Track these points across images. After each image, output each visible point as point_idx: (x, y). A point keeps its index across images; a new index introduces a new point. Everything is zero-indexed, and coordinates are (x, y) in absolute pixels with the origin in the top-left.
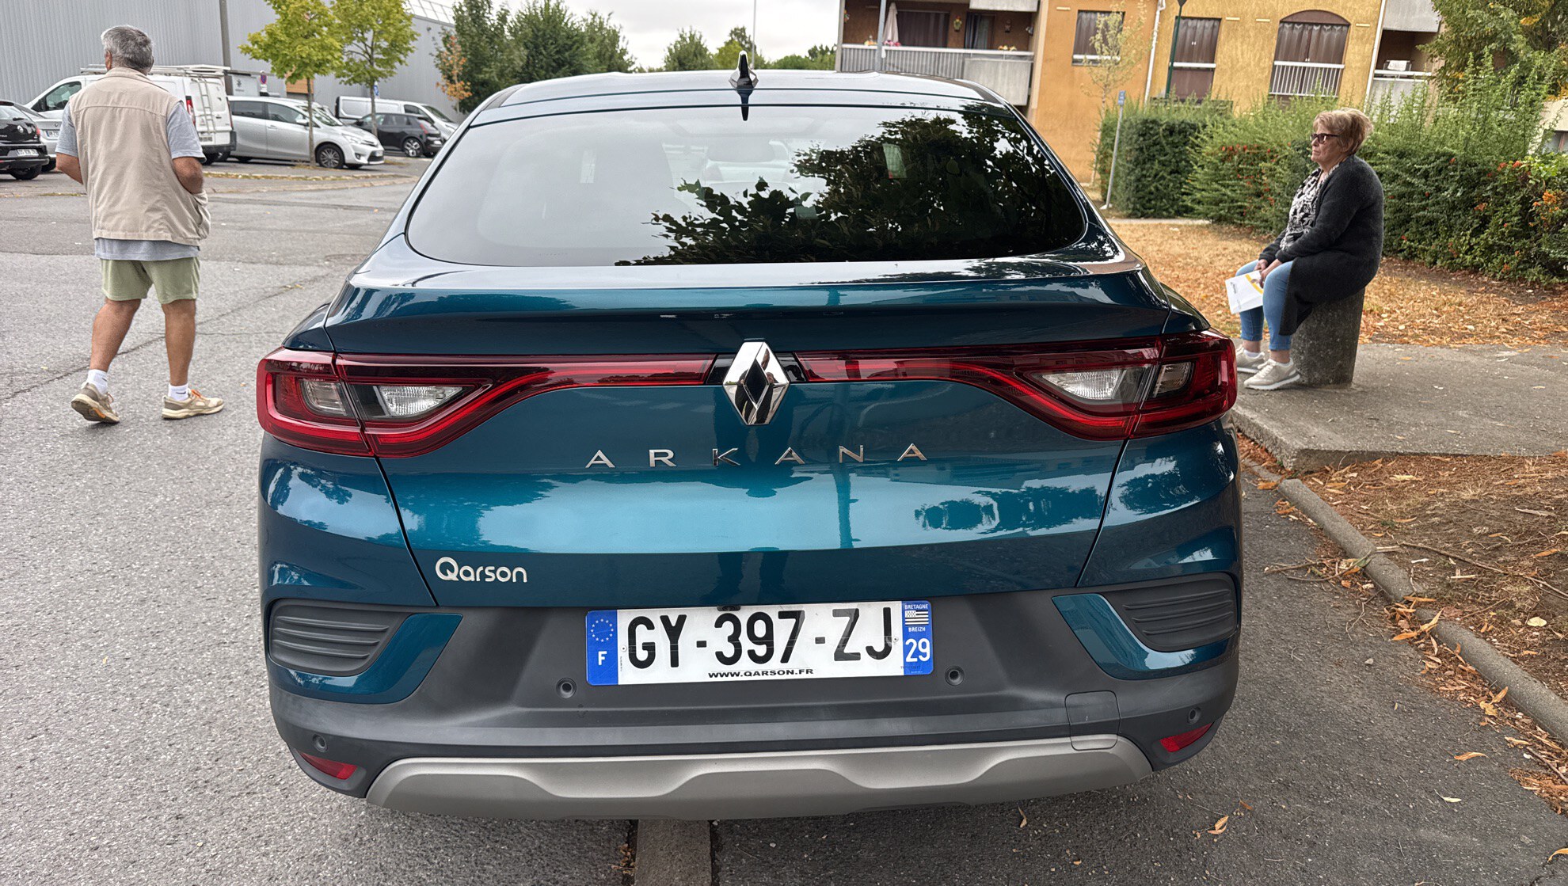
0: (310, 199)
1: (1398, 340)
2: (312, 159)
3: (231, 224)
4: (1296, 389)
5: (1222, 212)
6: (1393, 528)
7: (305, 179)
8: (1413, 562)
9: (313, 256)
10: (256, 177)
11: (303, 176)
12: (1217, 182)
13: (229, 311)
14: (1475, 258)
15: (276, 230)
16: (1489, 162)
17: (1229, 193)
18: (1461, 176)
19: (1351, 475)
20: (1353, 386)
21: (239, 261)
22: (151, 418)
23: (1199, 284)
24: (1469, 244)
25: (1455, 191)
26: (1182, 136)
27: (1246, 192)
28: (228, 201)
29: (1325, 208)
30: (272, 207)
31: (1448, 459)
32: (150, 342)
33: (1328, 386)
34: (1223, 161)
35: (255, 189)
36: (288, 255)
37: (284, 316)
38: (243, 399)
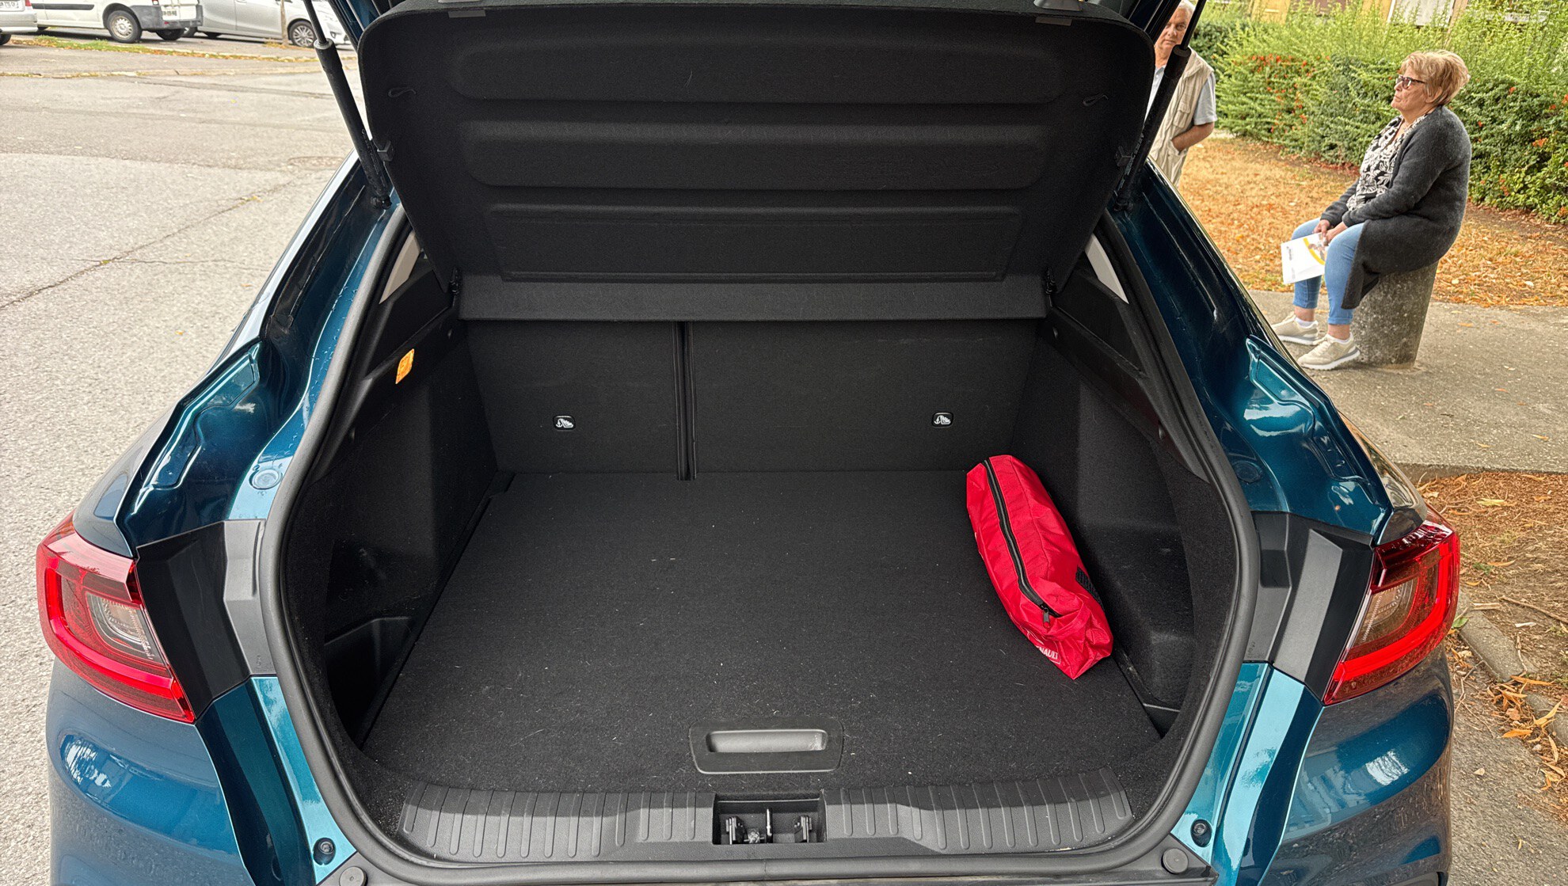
0: (280, 84)
1: (1453, 298)
2: (284, 37)
3: (192, 115)
4: (1354, 368)
5: (1248, 127)
6: (1489, 576)
7: (277, 59)
8: (1518, 625)
9: (276, 158)
10: (224, 57)
11: (274, 56)
12: (1245, 94)
13: (176, 230)
14: (1528, 198)
15: (239, 124)
16: (1553, 92)
17: (1258, 108)
18: (1521, 107)
19: (1431, 495)
20: (1416, 364)
21: (194, 164)
22: (68, 380)
23: (1233, 220)
24: (1523, 182)
25: (1514, 123)
26: (1207, 39)
27: (1277, 107)
28: (191, 86)
29: (1406, 167)
30: (238, 94)
31: (1541, 479)
32: (82, 272)
33: (1390, 366)
34: (1252, 72)
35: (221, 72)
36: (249, 157)
37: (236, 237)
38: (178, 353)
